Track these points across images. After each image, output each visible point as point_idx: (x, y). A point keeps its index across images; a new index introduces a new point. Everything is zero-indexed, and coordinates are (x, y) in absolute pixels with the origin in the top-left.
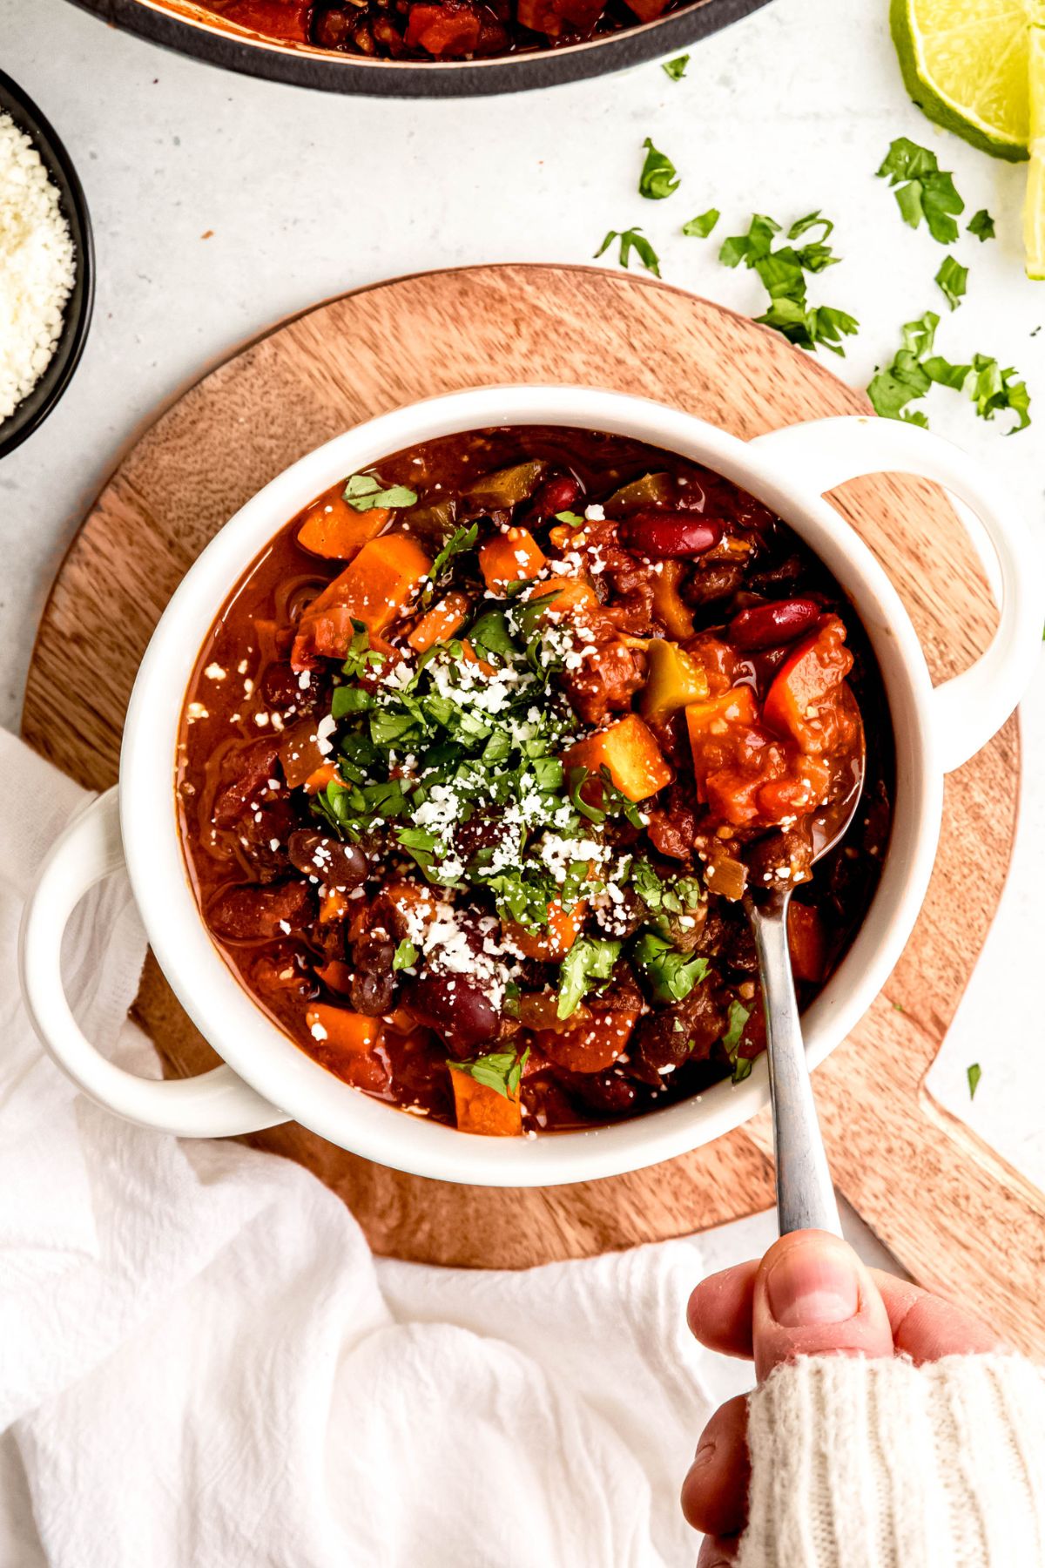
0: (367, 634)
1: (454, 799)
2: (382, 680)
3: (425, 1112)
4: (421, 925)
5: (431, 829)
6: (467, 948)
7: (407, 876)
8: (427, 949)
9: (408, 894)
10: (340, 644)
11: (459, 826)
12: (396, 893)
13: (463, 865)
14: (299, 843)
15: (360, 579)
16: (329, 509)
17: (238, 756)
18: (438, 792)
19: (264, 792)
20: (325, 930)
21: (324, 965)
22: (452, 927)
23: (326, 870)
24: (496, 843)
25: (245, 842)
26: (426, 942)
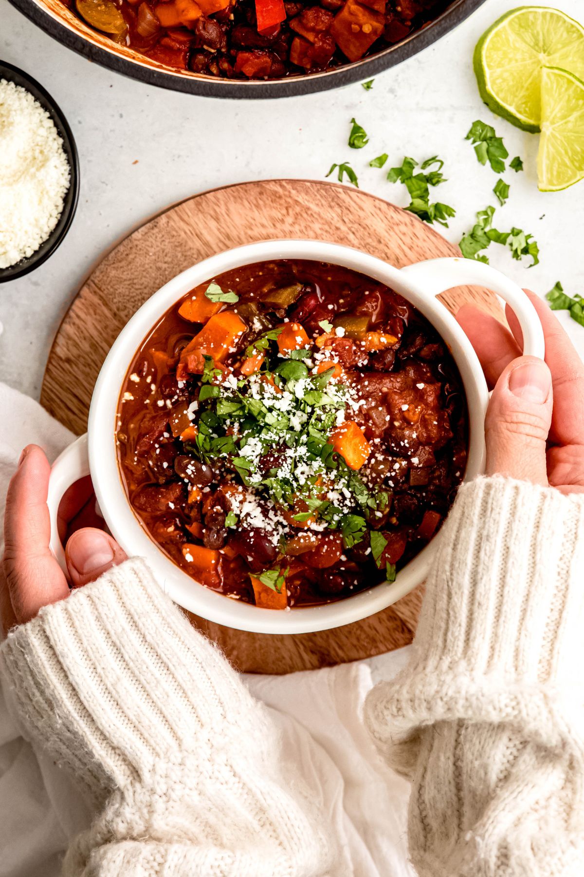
0: (213, 361)
1: (260, 445)
2: (222, 384)
3: (238, 597)
4: (238, 504)
5: (248, 458)
6: (261, 515)
7: (231, 481)
8: (242, 515)
9: (231, 489)
10: (200, 367)
11: (262, 457)
12: (226, 489)
13: (262, 475)
14: (180, 463)
15: (209, 334)
16: (194, 298)
17: (149, 421)
18: (251, 441)
19: (161, 439)
20: (191, 507)
21: (190, 524)
22: (254, 504)
23: (192, 476)
24: (279, 466)
25: (151, 463)
26: (241, 512)
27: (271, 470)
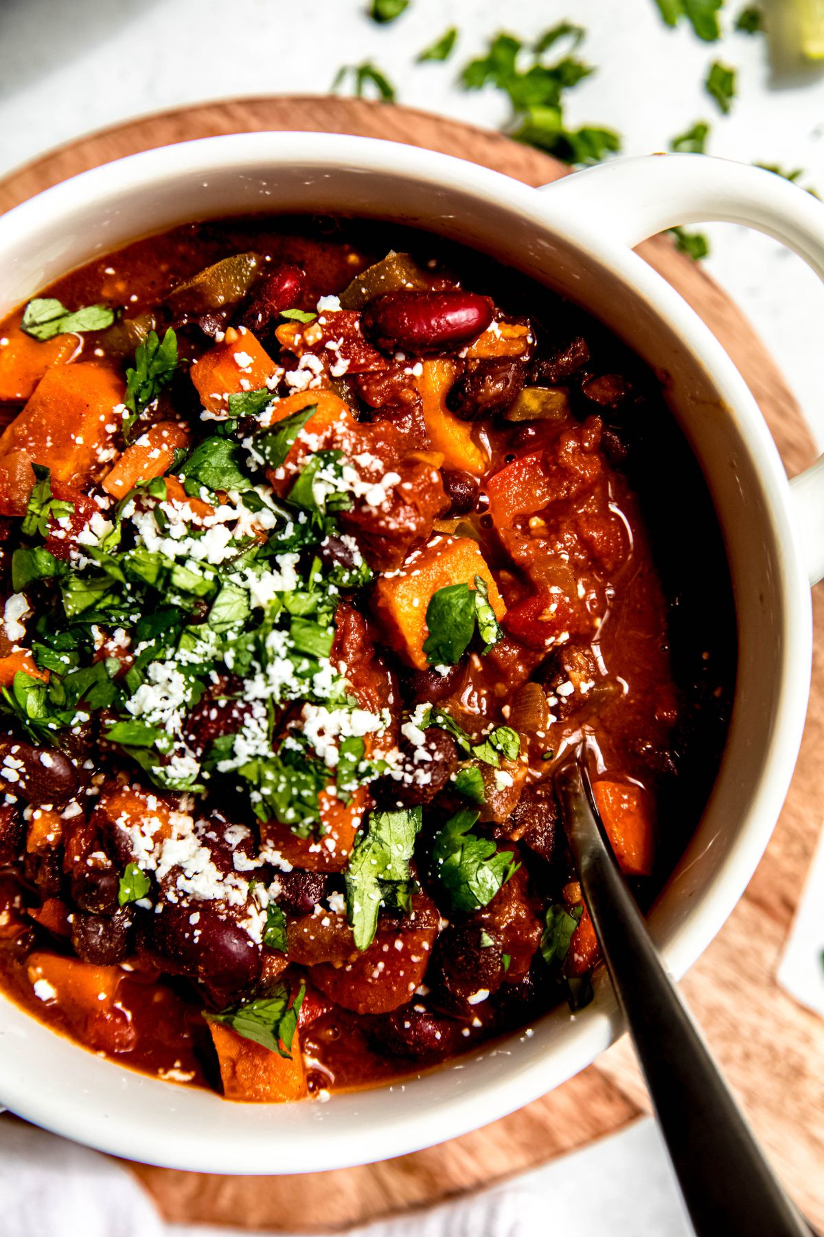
0: (50, 479)
1: (179, 678)
2: (74, 538)
3: (188, 1077)
4: (148, 843)
5: (151, 719)
6: (213, 866)
8: (161, 873)
9: (130, 805)
10: (18, 498)
11: (187, 711)
12: (117, 804)
13: (198, 760)
15: (41, 416)
16: (4, 341)
18: (158, 671)
20: (37, 860)
21: (38, 906)
22: (192, 842)
23: (22, 784)
24: (236, 727)
26: (159, 865)
27: (217, 741)
